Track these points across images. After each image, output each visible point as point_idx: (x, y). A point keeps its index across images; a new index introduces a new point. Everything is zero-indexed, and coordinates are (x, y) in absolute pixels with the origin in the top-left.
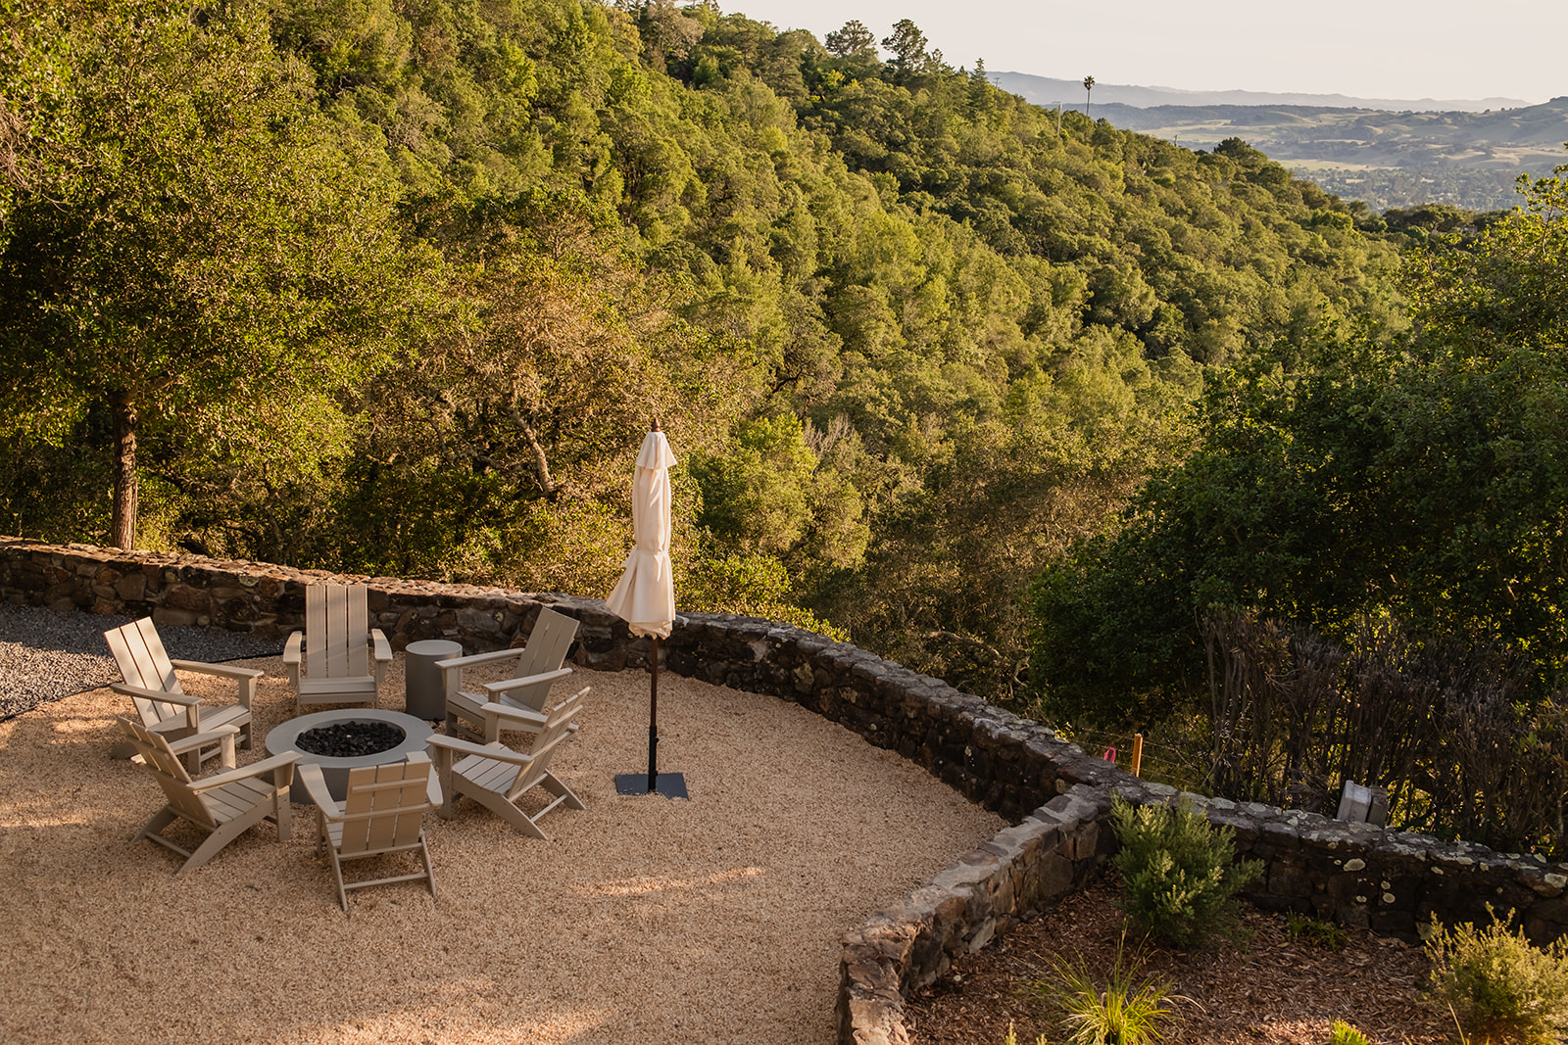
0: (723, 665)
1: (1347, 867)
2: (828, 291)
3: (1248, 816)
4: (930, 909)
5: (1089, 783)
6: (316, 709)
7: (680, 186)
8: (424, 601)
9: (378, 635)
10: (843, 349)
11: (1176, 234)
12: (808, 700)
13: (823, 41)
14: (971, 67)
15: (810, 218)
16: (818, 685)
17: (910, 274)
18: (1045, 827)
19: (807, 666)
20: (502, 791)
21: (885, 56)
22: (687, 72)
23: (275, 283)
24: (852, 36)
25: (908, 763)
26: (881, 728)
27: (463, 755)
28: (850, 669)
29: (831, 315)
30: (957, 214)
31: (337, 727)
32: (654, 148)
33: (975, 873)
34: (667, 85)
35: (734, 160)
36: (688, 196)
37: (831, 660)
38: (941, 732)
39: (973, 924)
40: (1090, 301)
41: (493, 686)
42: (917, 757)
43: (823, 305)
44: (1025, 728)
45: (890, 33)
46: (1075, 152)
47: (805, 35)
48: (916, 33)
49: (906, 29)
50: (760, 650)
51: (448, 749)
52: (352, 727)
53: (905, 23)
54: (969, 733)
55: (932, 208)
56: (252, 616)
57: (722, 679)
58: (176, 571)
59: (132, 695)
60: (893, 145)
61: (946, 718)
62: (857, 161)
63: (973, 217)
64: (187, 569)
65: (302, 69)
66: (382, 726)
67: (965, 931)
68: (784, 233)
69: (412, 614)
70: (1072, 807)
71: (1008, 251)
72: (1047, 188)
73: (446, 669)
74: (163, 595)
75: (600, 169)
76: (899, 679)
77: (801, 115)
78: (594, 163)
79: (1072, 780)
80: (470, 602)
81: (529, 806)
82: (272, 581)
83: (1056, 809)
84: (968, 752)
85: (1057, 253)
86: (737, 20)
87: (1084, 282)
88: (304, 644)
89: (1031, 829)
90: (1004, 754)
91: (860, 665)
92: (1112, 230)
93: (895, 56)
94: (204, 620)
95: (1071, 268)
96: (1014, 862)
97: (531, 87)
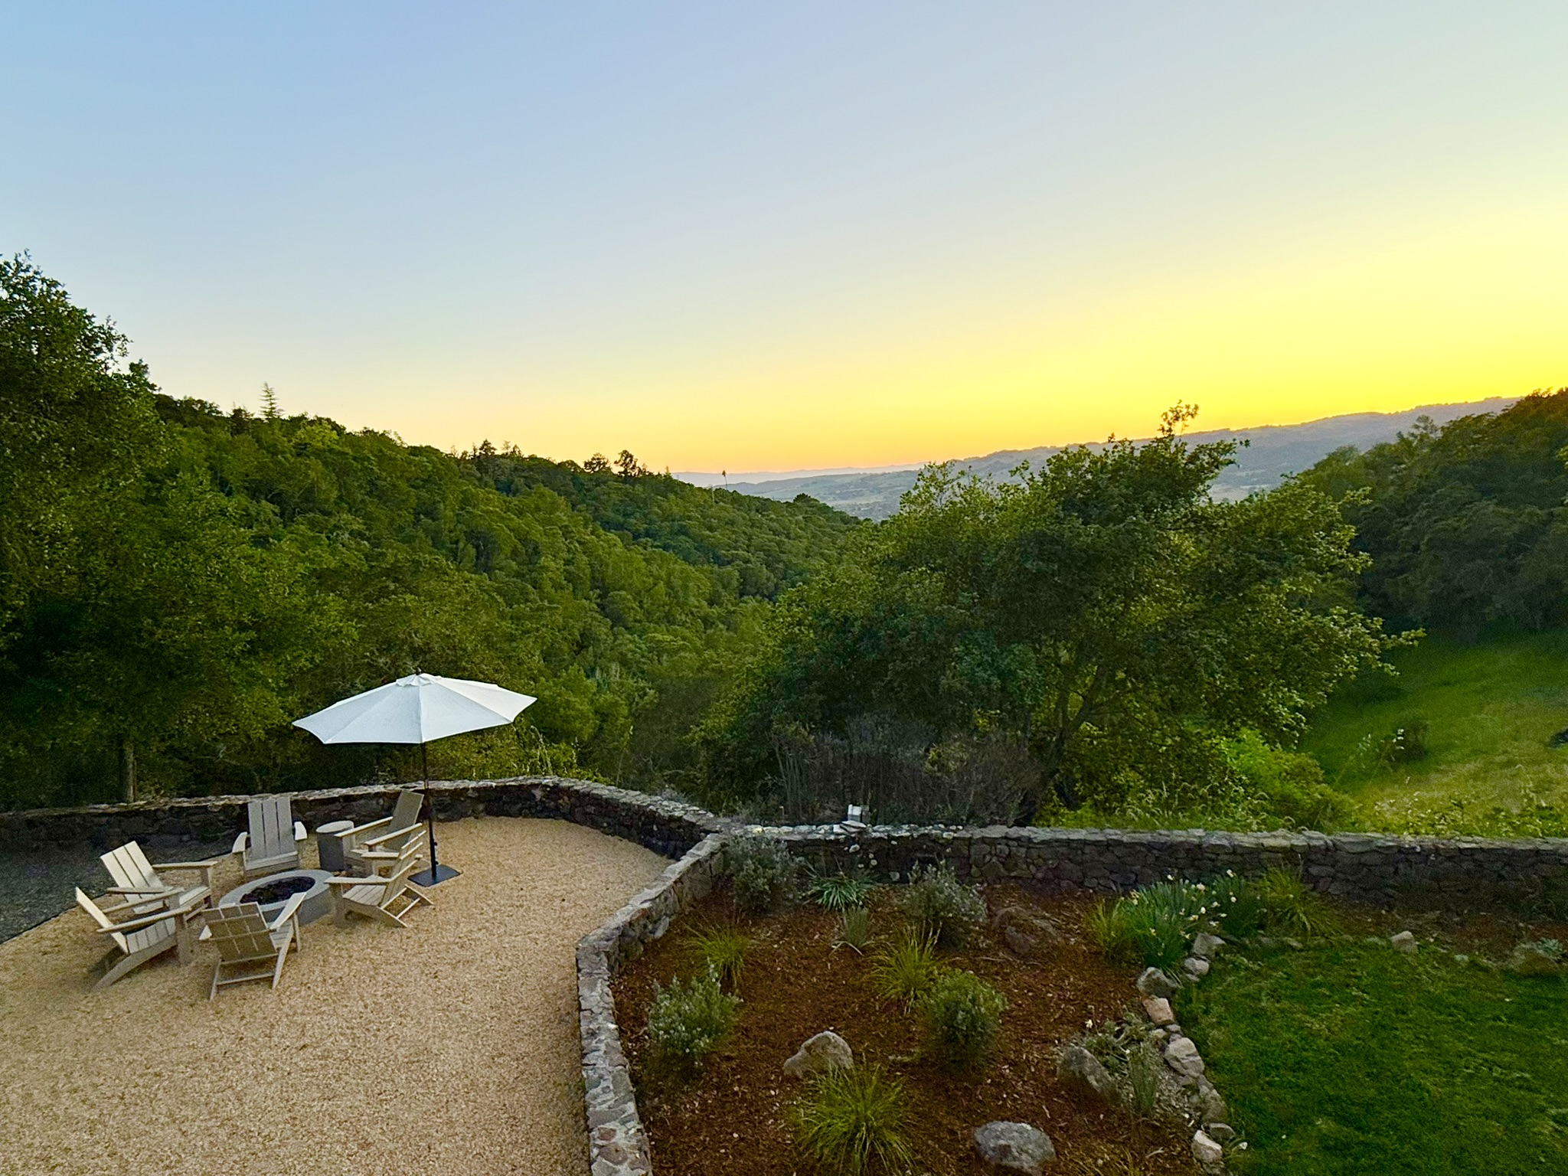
0: (519, 806)
1: (851, 850)
2: (600, 596)
3: (799, 833)
4: (628, 918)
5: (717, 832)
6: (257, 877)
7: (508, 550)
8: (332, 800)
9: (299, 826)
10: (612, 627)
11: (779, 544)
12: (569, 817)
13: (582, 466)
14: (663, 473)
15: (585, 558)
16: (573, 806)
17: (644, 582)
18: (693, 860)
19: (566, 798)
20: (376, 904)
21: (617, 470)
22: (507, 488)
23: (217, 625)
24: (597, 463)
25: (625, 841)
26: (609, 824)
27: (352, 885)
28: (588, 794)
29: (603, 609)
30: (666, 548)
31: (270, 886)
32: (490, 528)
33: (653, 893)
34: (495, 496)
35: (537, 533)
36: (515, 553)
37: (577, 791)
38: (640, 819)
39: (655, 922)
40: (742, 584)
41: (370, 843)
42: (630, 838)
43: (598, 605)
44: (683, 809)
45: (618, 458)
46: (722, 508)
47: (572, 463)
48: (631, 456)
49: (626, 455)
50: (538, 794)
51: (339, 884)
52: (280, 884)
53: (625, 452)
54: (652, 817)
55: (652, 546)
56: (218, 830)
57: (519, 814)
58: (164, 811)
59: (123, 893)
60: (626, 515)
61: (640, 812)
62: (608, 525)
63: (675, 547)
64: (172, 808)
65: (268, 507)
66: (300, 879)
67: (650, 927)
68: (571, 568)
69: (324, 809)
70: (707, 846)
71: (694, 564)
72: (711, 529)
73: (341, 838)
74: (157, 827)
75: (461, 545)
76: (616, 795)
77: (574, 506)
78: (457, 542)
79: (707, 832)
80: (361, 797)
81: (394, 908)
82: (230, 806)
83: (698, 849)
84: (655, 828)
85: (719, 561)
86: (532, 458)
87: (737, 573)
88: (248, 840)
89: (686, 861)
90: (673, 825)
91: (595, 792)
92: (748, 546)
93: (622, 469)
94: (185, 838)
95: (729, 568)
96: (675, 882)
97: (413, 501)
